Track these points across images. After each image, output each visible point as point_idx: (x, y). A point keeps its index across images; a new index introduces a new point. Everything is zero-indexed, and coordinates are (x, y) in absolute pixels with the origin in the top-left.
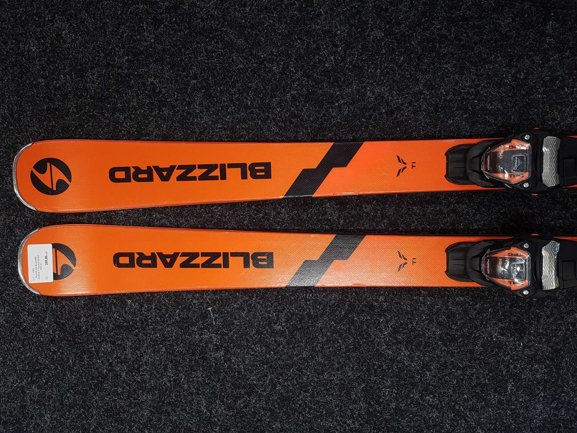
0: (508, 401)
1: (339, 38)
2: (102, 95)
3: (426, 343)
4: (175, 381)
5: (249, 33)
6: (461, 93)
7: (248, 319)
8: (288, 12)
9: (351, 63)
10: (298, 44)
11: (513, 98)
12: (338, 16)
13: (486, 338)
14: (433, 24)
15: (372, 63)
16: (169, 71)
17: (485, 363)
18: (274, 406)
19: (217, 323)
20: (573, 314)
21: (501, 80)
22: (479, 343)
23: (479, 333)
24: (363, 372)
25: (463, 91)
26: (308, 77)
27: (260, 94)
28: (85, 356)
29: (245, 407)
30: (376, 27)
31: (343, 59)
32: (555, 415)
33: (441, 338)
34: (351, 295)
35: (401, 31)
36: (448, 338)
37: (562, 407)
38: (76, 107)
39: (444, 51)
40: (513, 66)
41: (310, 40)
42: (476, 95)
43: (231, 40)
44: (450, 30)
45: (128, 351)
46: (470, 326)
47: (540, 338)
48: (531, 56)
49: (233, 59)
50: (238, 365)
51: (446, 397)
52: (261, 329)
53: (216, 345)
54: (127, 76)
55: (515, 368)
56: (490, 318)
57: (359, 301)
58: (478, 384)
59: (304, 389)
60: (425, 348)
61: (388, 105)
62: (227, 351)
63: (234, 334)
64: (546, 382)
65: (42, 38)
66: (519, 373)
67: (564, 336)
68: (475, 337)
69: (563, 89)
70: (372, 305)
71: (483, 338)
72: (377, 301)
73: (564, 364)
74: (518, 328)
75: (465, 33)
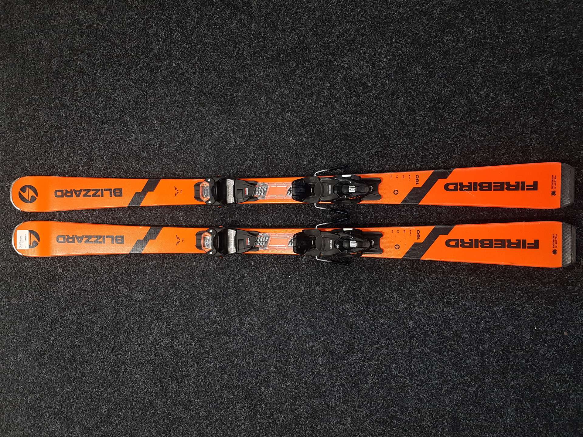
2: (58, 71)
6: (214, 62)
12: (160, 26)
16: (87, 57)
31: (162, 48)
38: (47, 78)
48: (245, 42)
54: (69, 61)
61: (182, 70)
70: (175, 173)
72: (177, 171)
75: (216, 32)
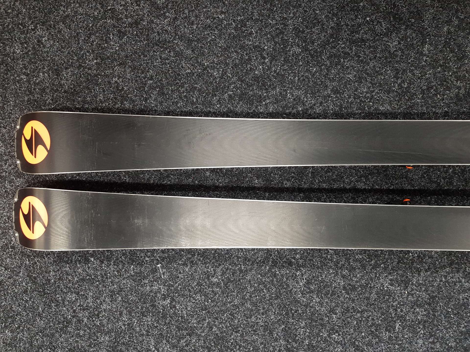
0: (397, 338)
1: (266, 52)
3: (333, 292)
4: (129, 324)
5: (195, 45)
7: (190, 273)
8: (227, 30)
9: (275, 71)
10: (234, 55)
11: (399, 102)
13: (379, 288)
14: (339, 44)
15: (292, 72)
17: (378, 307)
18: (211, 345)
19: (165, 277)
20: (445, 268)
21: (390, 88)
22: (374, 291)
23: (374, 284)
24: (283, 316)
25: (361, 95)
26: (242, 81)
27: (204, 94)
28: (53, 305)
29: (187, 345)
30: (295, 44)
32: (432, 348)
33: (344, 288)
34: (274, 253)
35: (315, 48)
36: (349, 288)
37: (437, 342)
39: (347, 64)
40: (399, 78)
41: (244, 52)
42: (371, 99)
43: (181, 50)
44: (351, 49)
45: (90, 300)
46: (367, 278)
47: (420, 287)
49: (182, 66)
50: (182, 311)
51: (348, 335)
52: (201, 281)
53: (164, 295)
55: (402, 311)
56: (382, 272)
57: (280, 258)
58: (373, 324)
59: (235, 330)
60: (331, 296)
62: (173, 300)
63: (178, 286)
64: (425, 322)
65: (25, 43)
66: (404, 315)
67: (438, 286)
68: (370, 287)
69: (436, 96)
71: (377, 288)
73: (438, 308)
74: (404, 280)
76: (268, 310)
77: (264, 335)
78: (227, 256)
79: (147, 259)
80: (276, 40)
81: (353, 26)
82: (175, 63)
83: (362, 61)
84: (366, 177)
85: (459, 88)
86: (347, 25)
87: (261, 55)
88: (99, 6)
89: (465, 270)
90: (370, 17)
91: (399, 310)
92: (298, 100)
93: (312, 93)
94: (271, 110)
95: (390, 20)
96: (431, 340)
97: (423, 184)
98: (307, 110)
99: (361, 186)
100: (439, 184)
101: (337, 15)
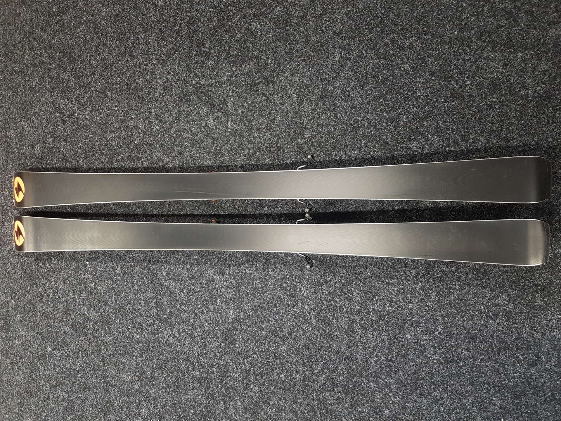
76: (147, 290)
77: (145, 306)
78: (124, 257)
79: (81, 259)
80: (146, 122)
81: (188, 111)
82: (92, 138)
83: (193, 133)
84: (198, 207)
85: (249, 149)
86: (184, 111)
87: (138, 131)
88: (52, 106)
89: (256, 266)
90: (197, 105)
91: (219, 291)
92: (159, 158)
93: (167, 154)
94: (145, 165)
95: (208, 107)
96: (238, 311)
97: (231, 211)
98: (165, 165)
99: (195, 212)
100: (239, 211)
101: (178, 104)
